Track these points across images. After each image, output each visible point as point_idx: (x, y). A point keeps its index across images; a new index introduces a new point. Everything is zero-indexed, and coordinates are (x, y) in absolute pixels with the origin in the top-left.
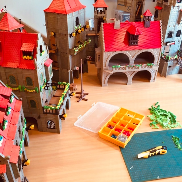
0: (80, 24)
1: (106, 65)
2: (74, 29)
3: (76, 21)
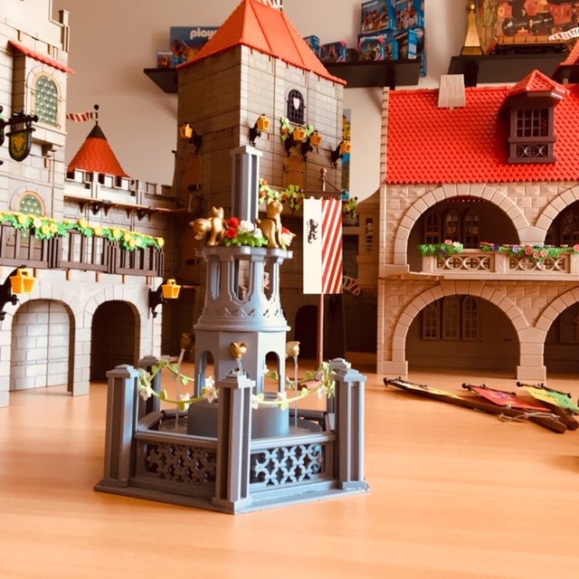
0: (311, 127)
1: (392, 253)
2: (278, 124)
3: (290, 103)
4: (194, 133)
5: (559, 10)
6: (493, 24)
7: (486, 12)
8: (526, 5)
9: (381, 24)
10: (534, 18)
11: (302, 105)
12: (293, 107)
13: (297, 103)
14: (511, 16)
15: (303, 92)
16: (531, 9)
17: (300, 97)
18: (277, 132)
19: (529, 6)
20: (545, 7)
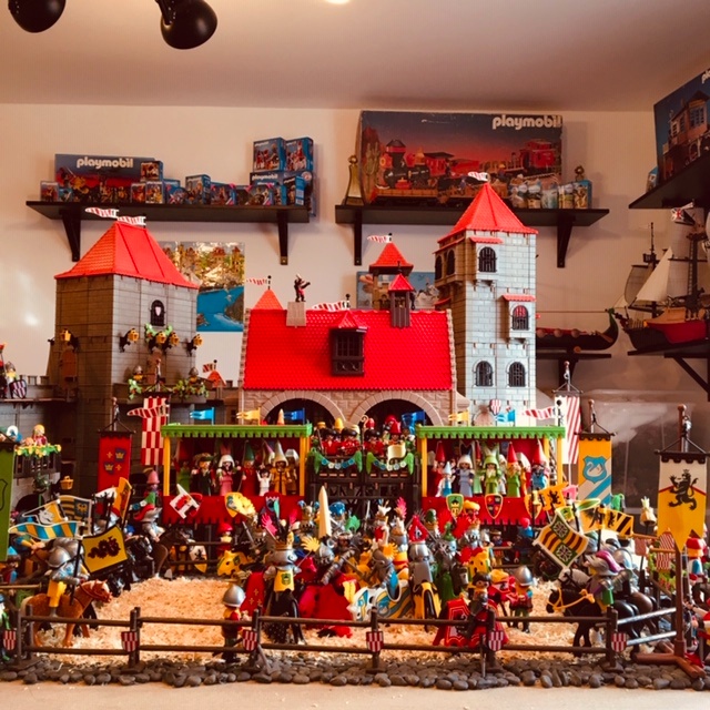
0: (170, 328)
2: (143, 330)
3: (153, 312)
4: (72, 337)
5: (435, 164)
6: (375, 173)
7: (369, 161)
8: (405, 157)
9: (272, 164)
10: (413, 170)
11: (163, 312)
12: (156, 314)
13: (158, 310)
14: (391, 167)
15: (164, 301)
16: (410, 161)
17: (162, 306)
18: (143, 336)
19: (408, 158)
20: (422, 160)
